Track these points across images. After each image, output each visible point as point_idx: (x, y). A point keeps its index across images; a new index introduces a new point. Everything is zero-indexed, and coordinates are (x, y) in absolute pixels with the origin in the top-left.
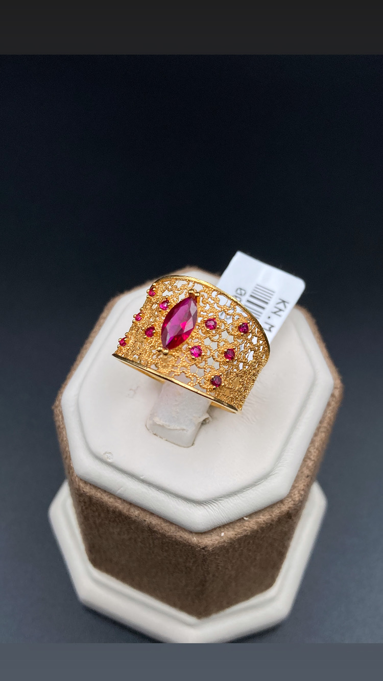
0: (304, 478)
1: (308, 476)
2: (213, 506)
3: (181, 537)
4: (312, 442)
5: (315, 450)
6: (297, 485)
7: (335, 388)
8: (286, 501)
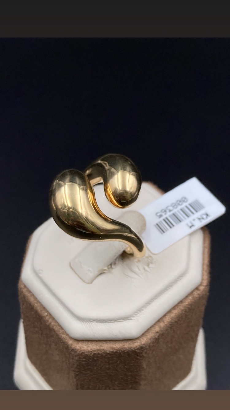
0: (154, 332)
1: (157, 332)
2: (87, 324)
3: (64, 338)
4: (169, 312)
5: (170, 318)
6: (147, 334)
7: (201, 284)
8: (136, 341)
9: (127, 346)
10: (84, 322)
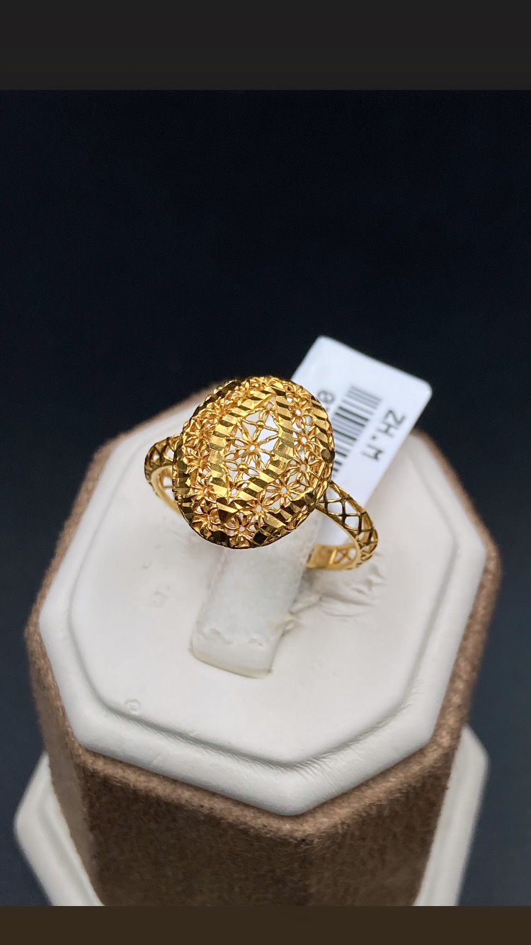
0: (454, 708)
5: (466, 663)
8: (429, 750)
9: (415, 768)
10: (305, 768)
